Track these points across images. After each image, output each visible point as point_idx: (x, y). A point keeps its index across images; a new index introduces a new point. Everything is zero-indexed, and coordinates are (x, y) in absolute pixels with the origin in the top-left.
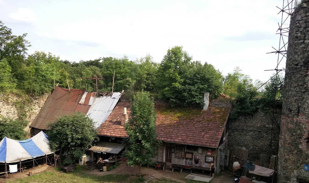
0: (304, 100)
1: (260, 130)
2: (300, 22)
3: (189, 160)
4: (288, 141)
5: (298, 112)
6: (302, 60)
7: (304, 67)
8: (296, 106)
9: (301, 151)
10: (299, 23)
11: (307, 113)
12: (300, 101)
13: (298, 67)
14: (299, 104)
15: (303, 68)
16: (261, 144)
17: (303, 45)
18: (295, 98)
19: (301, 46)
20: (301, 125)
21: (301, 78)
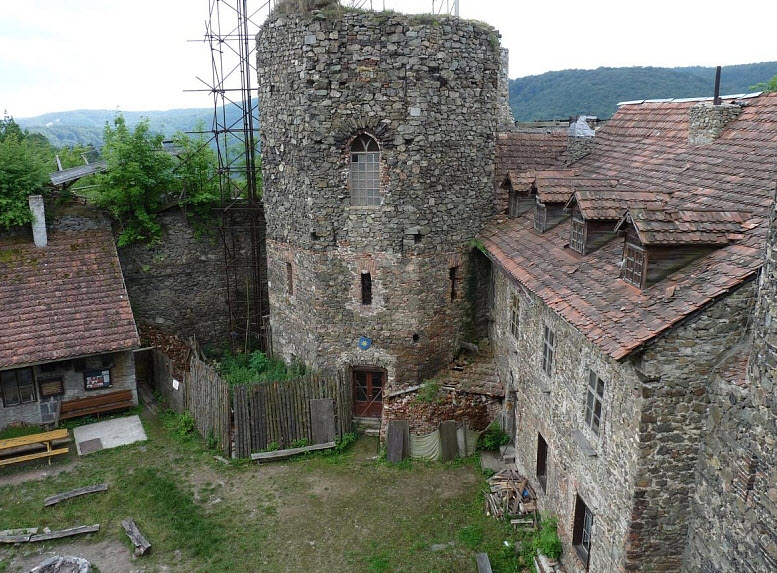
0: (345, 214)
1: (189, 271)
2: (315, 50)
3: (52, 398)
4: (321, 300)
5: (335, 240)
6: (329, 132)
7: (338, 149)
8: (329, 228)
9: (350, 315)
10: (312, 50)
11: (353, 239)
12: (336, 218)
13: (323, 147)
14: (336, 224)
15: (333, 148)
16: (197, 300)
17: (327, 102)
18: (324, 212)
19: (324, 103)
20: (344, 264)
21: (331, 170)
